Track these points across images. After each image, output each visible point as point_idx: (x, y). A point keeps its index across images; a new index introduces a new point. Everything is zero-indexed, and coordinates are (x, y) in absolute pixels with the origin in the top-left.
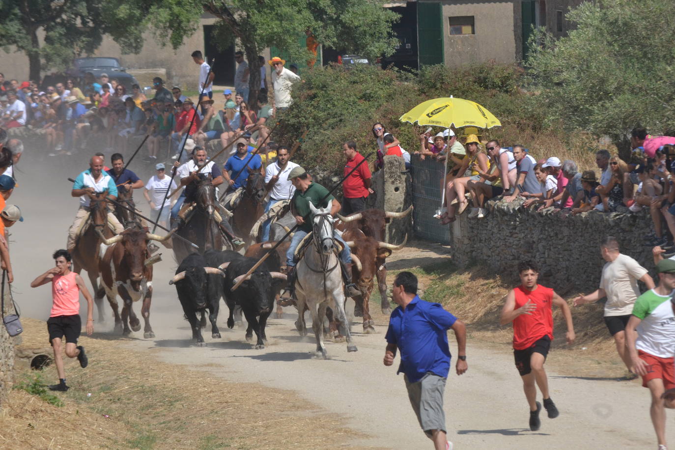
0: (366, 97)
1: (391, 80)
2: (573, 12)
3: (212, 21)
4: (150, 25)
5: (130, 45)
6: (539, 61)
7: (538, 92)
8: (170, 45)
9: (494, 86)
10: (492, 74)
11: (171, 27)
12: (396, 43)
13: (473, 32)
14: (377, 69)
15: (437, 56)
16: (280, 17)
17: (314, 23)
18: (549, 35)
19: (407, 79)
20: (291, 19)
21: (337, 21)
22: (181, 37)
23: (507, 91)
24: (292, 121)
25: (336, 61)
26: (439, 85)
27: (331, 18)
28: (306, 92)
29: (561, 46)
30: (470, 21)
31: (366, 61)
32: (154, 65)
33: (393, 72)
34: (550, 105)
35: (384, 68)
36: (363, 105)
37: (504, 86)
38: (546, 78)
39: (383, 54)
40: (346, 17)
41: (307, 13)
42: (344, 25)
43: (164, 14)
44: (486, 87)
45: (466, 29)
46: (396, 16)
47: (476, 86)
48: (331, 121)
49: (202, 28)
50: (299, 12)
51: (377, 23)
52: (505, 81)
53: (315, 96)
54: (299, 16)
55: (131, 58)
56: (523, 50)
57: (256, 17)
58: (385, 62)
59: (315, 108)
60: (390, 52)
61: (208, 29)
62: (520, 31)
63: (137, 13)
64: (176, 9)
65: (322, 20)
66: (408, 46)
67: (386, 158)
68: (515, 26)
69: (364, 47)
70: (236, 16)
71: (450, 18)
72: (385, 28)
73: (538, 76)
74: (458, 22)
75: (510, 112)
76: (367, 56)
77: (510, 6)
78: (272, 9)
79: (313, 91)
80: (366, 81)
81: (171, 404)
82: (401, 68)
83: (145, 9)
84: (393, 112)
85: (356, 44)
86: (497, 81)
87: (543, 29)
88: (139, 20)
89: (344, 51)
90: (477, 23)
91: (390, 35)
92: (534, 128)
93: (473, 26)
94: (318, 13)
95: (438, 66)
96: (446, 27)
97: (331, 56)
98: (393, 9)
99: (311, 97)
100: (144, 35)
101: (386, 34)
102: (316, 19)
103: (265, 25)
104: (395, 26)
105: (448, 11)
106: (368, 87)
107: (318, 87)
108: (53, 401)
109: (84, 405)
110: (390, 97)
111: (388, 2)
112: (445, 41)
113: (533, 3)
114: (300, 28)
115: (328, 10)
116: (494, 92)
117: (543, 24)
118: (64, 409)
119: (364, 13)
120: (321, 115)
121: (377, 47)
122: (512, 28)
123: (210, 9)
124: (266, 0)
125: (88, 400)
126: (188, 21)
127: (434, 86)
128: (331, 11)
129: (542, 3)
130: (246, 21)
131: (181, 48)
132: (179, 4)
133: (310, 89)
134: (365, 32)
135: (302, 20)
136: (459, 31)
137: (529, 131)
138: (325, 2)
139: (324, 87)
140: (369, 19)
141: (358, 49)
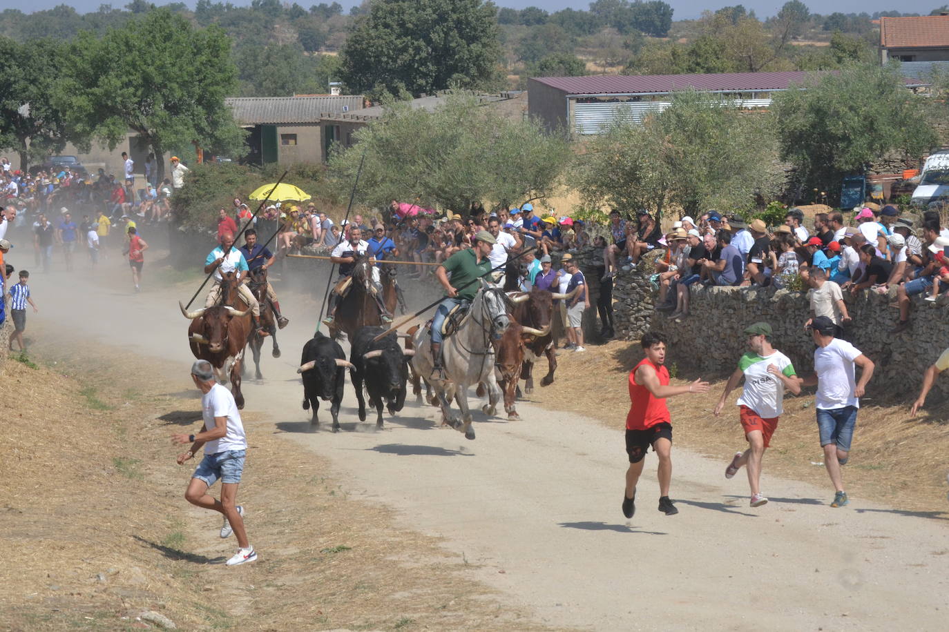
0: (229, 182)
1: (245, 172)
2: (356, 133)
3: (134, 134)
4: (95, 137)
5: (83, 149)
6: (335, 161)
7: (335, 181)
8: (107, 149)
9: (308, 176)
10: (307, 169)
11: (109, 138)
12: (248, 149)
13: (296, 144)
14: (237, 165)
15: (273, 157)
16: (176, 133)
17: (197, 136)
18: (342, 146)
19: (254, 172)
20: (183, 134)
21: (211, 136)
22: (115, 144)
23: (316, 180)
24: (184, 196)
25: (211, 159)
27: (208, 134)
28: (192, 179)
29: (349, 153)
30: (294, 137)
31: (230, 160)
32: (98, 160)
33: (246, 167)
34: (342, 189)
35: (241, 164)
36: (228, 187)
37: (314, 176)
38: (340, 172)
39: (240, 156)
40: (217, 133)
41: (193, 130)
42: (216, 138)
43: (104, 131)
44: (303, 177)
45: (292, 142)
46: (249, 133)
47: (297, 177)
48: (208, 196)
49: (128, 139)
50: (188, 129)
51: (236, 137)
52: (315, 173)
53: (198, 180)
54: (188, 132)
55: (84, 156)
56: (326, 155)
57: (162, 132)
58: (241, 161)
59: (198, 188)
60: (245, 154)
61: (131, 139)
62: (324, 144)
63: (88, 129)
64: (112, 127)
65: (203, 135)
66: (256, 151)
67: (241, 220)
68: (321, 140)
69: (228, 151)
70: (149, 132)
71: (282, 135)
72: (242, 140)
73: (334, 171)
74: (287, 137)
75: (318, 193)
76: (230, 157)
77: (318, 128)
78: (172, 127)
79: (197, 178)
80: (229, 172)
81: (106, 369)
82: (251, 165)
83: (93, 127)
84: (246, 192)
85: (223, 150)
86: (311, 174)
87: (338, 142)
88: (89, 134)
89: (216, 154)
90: (298, 138)
91: (244, 144)
92: (332, 203)
93: (296, 139)
94: (200, 130)
95: (274, 164)
96: (279, 140)
97: (208, 156)
98: (247, 129)
99: (195, 182)
100: (92, 142)
101: (242, 144)
102: (199, 134)
103: (167, 137)
104: (248, 139)
105: (280, 131)
106: (231, 176)
107: (200, 176)
108: (33, 366)
109: (52, 369)
110: (244, 182)
111: (243, 124)
112: (279, 148)
113: (332, 127)
114: (189, 139)
115: (207, 129)
116: (308, 180)
117: (338, 139)
118: (40, 371)
119: (229, 131)
120: (202, 193)
121: (236, 152)
122: (319, 142)
123: (133, 127)
124: (168, 122)
125: (54, 366)
126: (120, 134)
127: (272, 176)
128: (208, 129)
129: (338, 127)
130: (155, 135)
131: (115, 150)
132: (114, 124)
133: (195, 176)
134: (229, 142)
135: (190, 134)
136: (287, 143)
137: (329, 204)
138: (204, 124)
139: (203, 175)
140: (232, 134)
141: (225, 153)
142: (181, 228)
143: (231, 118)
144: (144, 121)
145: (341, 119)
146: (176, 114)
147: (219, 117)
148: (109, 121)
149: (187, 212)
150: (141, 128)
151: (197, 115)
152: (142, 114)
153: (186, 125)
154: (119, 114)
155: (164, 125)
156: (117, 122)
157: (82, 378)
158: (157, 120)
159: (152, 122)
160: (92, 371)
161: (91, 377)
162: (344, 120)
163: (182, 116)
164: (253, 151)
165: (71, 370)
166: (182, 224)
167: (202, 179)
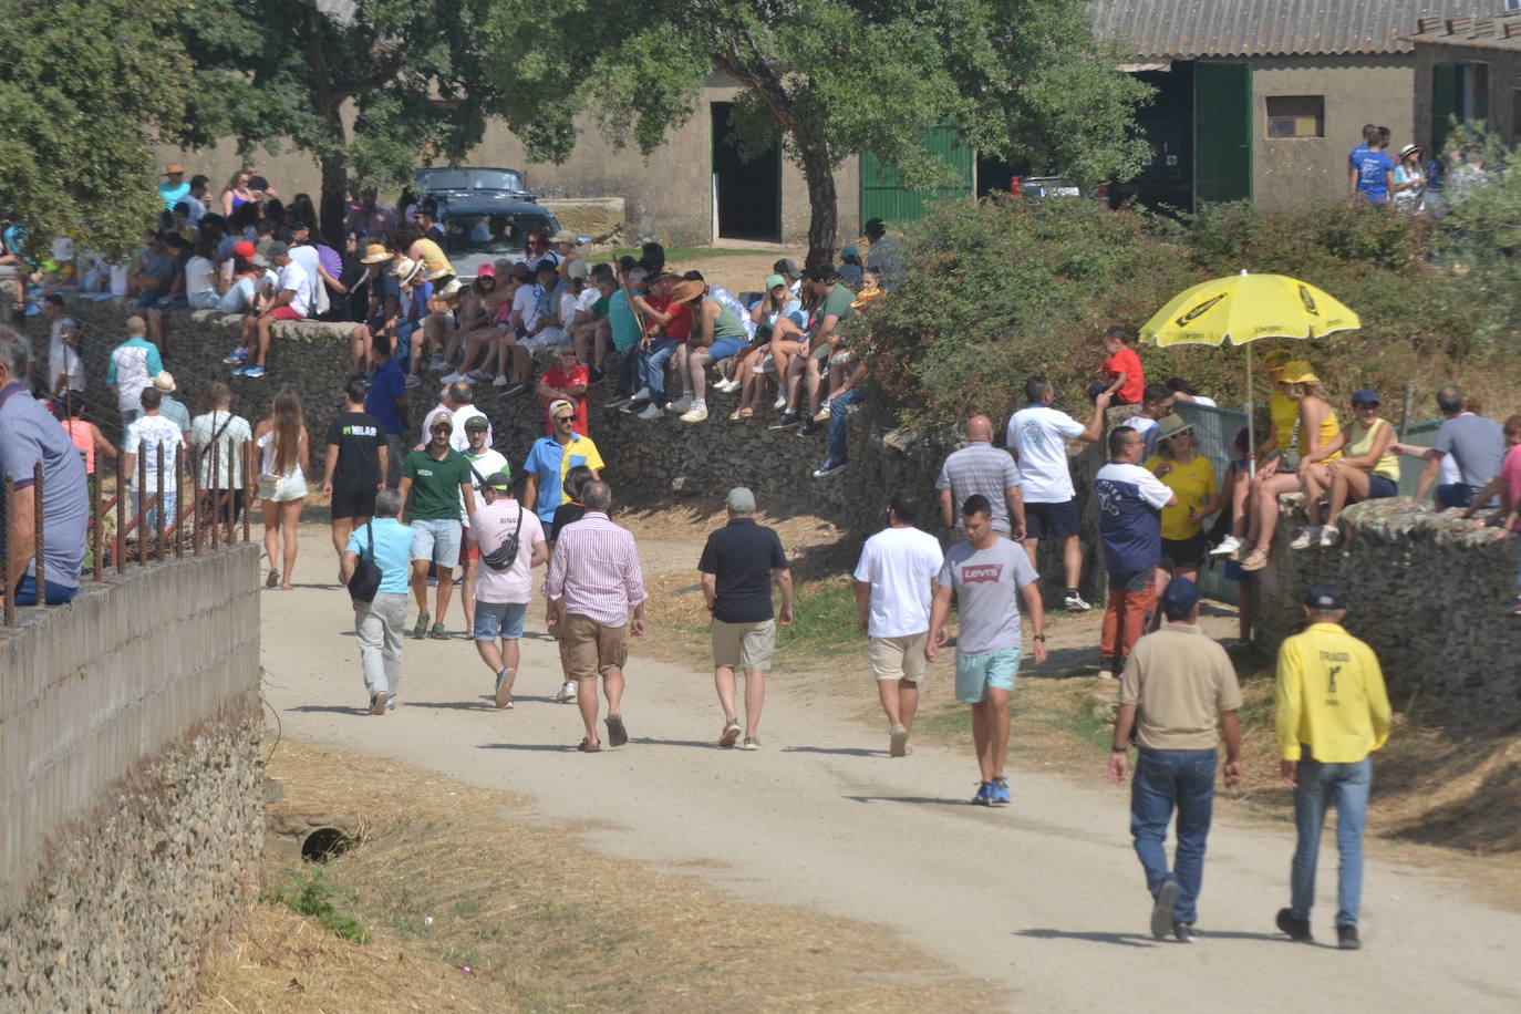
0: (1070, 271)
1: (1129, 234)
3: (728, 93)
4: (591, 99)
5: (546, 143)
7: (1462, 269)
8: (633, 147)
9: (1363, 254)
10: (1359, 227)
11: (638, 104)
12: (1143, 150)
13: (1320, 133)
14: (1100, 208)
15: (1238, 185)
16: (881, 87)
17: (958, 101)
18: (1492, 140)
19: (1164, 233)
20: (906, 92)
21: (1010, 100)
22: (660, 127)
23: (1391, 266)
24: (902, 320)
25: (1007, 188)
26: (1237, 249)
27: (998, 93)
28: (936, 257)
30: (1314, 106)
31: (1075, 191)
32: (599, 188)
33: (1135, 216)
34: (1491, 297)
35: (1114, 205)
36: (1065, 288)
37: (1386, 253)
38: (1483, 237)
39: (1113, 177)
40: (1032, 91)
41: (942, 80)
42: (1027, 110)
43: (624, 79)
44: (1345, 256)
45: (1306, 125)
46: (1146, 91)
47: (1321, 253)
48: (992, 322)
49: (708, 109)
50: (926, 75)
51: (1099, 105)
52: (1388, 241)
53: (956, 264)
54: (925, 85)
55: (546, 171)
57: (828, 86)
58: (1116, 193)
59: (954, 291)
60: (1129, 171)
61: (720, 111)
62: (1427, 131)
63: (564, 69)
64: (651, 66)
65: (979, 96)
66: (1171, 160)
68: (1418, 119)
69: (1070, 158)
70: (785, 83)
71: (1269, 99)
72: (1119, 117)
73: (1462, 233)
74: (1286, 109)
75: (1397, 313)
76: (1076, 179)
77: (1406, 75)
78: (866, 67)
79: (952, 255)
80: (1071, 235)
81: (611, 946)
82: (1152, 207)
83: (582, 65)
84: (1130, 306)
85: (1052, 153)
86: (1372, 242)
87: (1479, 125)
88: (568, 87)
89: (1024, 169)
90: (1330, 113)
91: (1130, 133)
92: (1453, 352)
93: (1320, 118)
94: (970, 80)
95: (1236, 205)
96: (1260, 120)
97: (995, 176)
98: (1140, 76)
99: (948, 268)
100: (577, 121)
101: (1120, 132)
102: (964, 93)
103: (851, 105)
104: (1143, 113)
105: (1265, 83)
106: (1076, 248)
107: (963, 247)
108: (347, 931)
109: (416, 944)
110: (1126, 272)
111: (1128, 59)
112: (1257, 149)
113: (1459, 70)
114: (927, 112)
115: (992, 74)
116: (1363, 266)
117: (1480, 113)
118: (372, 950)
119: (1074, 84)
120: (969, 308)
121: (1099, 160)
122: (1411, 125)
123: (727, 66)
124: (854, 49)
125: (425, 931)
126: (678, 93)
127: (1227, 250)
128: (998, 76)
129: (1482, 71)
130: (806, 95)
131: (660, 152)
132: (657, 54)
133: (945, 248)
134: (1074, 123)
135: (933, 94)
136: (1286, 129)
137: (1439, 357)
138: (984, 56)
139: (977, 245)
140: (1085, 96)
141: (1058, 163)
142: (890, 438)
143: (1080, 36)
144: (767, 42)
145: (1496, 41)
146: (883, 19)
147: (1039, 33)
148: (640, 43)
149: (915, 381)
150: (759, 72)
151: (961, 24)
152: (762, 17)
153: (917, 58)
154: (676, 19)
155: (836, 58)
156: (669, 46)
157: (524, 977)
158: (813, 41)
159: (795, 45)
160: (563, 950)
161: (556, 975)
162: (1504, 44)
163: (901, 24)
164: (1159, 160)
165: (483, 947)
166: (895, 424)
167: (967, 258)
